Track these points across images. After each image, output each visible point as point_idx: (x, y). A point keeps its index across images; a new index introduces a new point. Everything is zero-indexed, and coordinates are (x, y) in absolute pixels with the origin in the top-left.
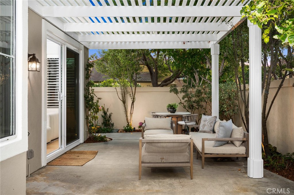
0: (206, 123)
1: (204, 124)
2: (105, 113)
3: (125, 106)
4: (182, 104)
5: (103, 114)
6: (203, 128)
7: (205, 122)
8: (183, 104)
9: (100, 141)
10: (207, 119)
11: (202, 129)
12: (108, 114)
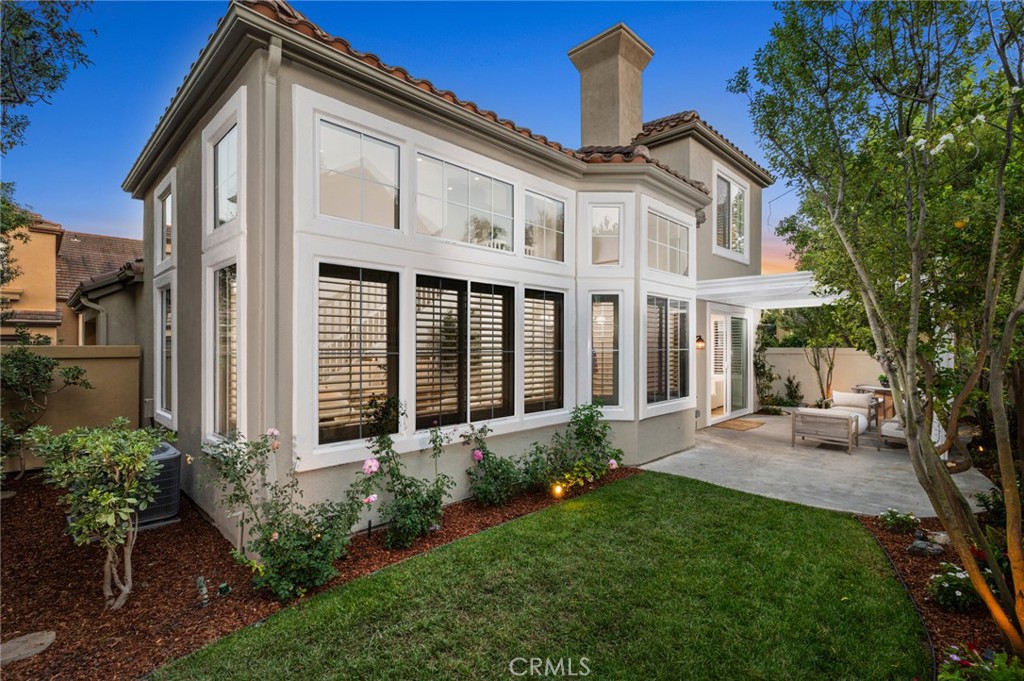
2: (790, 382)
3: (819, 374)
5: (787, 383)
9: (773, 414)
12: (795, 382)
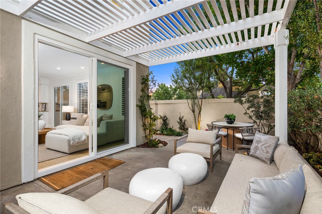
0: (259, 146)
1: (256, 146)
2: (181, 120)
3: (194, 115)
4: (247, 114)
5: (179, 121)
6: (255, 152)
7: (257, 143)
8: (249, 114)
10: (262, 141)
11: (253, 153)
